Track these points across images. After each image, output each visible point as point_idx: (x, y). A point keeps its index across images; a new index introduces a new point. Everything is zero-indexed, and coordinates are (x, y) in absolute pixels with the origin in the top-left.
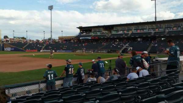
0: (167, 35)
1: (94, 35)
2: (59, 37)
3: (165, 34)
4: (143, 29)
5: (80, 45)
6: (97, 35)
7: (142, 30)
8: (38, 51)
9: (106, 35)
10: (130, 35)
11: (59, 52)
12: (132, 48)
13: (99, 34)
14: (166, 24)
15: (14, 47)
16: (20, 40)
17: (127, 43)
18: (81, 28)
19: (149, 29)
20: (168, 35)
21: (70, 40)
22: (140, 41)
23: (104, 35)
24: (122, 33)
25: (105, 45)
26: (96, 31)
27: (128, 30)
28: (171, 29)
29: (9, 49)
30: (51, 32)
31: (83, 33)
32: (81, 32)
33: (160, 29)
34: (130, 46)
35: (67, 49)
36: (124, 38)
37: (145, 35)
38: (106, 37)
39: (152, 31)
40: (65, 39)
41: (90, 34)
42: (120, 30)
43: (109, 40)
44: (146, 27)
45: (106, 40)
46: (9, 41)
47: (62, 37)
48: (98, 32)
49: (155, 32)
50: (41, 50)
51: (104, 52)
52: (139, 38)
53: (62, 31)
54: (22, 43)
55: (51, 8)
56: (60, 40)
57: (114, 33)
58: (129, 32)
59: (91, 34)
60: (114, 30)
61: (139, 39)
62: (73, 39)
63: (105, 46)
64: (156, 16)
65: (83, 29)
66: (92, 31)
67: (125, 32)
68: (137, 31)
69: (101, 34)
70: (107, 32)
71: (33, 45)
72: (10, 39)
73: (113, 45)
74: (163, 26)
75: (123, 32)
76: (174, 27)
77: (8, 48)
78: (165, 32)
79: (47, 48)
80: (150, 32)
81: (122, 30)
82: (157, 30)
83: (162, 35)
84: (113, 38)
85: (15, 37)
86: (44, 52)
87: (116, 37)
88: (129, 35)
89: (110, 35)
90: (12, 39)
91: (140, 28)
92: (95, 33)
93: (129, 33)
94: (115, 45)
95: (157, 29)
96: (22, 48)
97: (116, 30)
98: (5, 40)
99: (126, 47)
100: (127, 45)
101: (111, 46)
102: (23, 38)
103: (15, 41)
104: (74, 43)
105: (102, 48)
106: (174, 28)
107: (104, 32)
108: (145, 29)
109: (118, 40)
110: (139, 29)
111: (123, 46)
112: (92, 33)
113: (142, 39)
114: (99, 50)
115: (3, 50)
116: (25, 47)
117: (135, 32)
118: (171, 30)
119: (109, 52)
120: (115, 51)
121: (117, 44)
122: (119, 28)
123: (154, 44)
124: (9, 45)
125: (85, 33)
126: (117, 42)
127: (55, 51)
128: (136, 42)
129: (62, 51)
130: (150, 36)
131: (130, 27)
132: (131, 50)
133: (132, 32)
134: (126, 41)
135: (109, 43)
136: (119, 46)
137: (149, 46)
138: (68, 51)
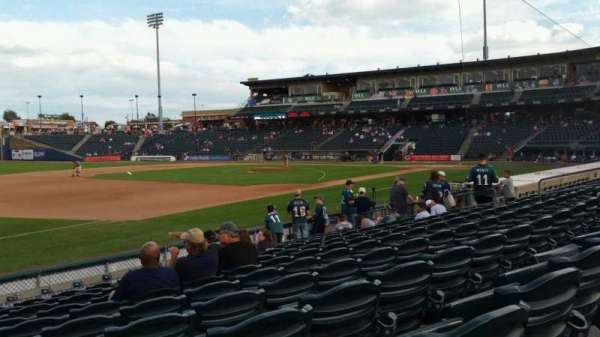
0: (519, 103)
1: (295, 104)
2: (184, 113)
3: (515, 99)
4: (447, 86)
5: (254, 138)
6: (306, 107)
7: (442, 89)
8: (123, 159)
9: (332, 105)
10: (409, 106)
11: (189, 161)
12: (414, 145)
13: (310, 103)
14: (518, 70)
15: (44, 146)
16: (59, 125)
17: (399, 130)
18: (253, 84)
20: (522, 103)
21: (222, 121)
22: (436, 123)
23: (328, 106)
24: (383, 98)
25: (329, 136)
26: (300, 93)
27: (401, 90)
28: (533, 85)
29: (29, 154)
30: (159, 97)
31: (259, 98)
32: (253, 98)
33: (499, 86)
34: (408, 137)
35: (216, 152)
36: (390, 114)
37: (452, 104)
38: (333, 113)
39: (475, 92)
40: (203, 119)
41: (284, 104)
42: (376, 88)
43: (344, 120)
44: (456, 77)
45: (333, 123)
46: (25, 129)
47: (195, 112)
48: (308, 95)
49: (483, 95)
50: (131, 154)
51: (332, 157)
52: (434, 112)
53: (194, 95)
54: (69, 133)
55: (156, 20)
56: (187, 124)
57: (358, 97)
58: (404, 94)
59: (286, 101)
60: (359, 88)
61: (435, 117)
62: (229, 118)
63: (330, 139)
64: (488, 44)
65: (260, 87)
66: (290, 94)
67: (391, 96)
68: (428, 92)
69: (320, 101)
70: (335, 94)
72: (27, 122)
73: (357, 134)
74: (506, 75)
75: (385, 95)
76: (541, 78)
77: (25, 151)
78: (512, 93)
79: (148, 148)
80: (468, 93)
81: (380, 90)
82: (489, 89)
83: (506, 104)
84: (355, 114)
85: (44, 116)
86: (144, 161)
87: (364, 111)
88: (405, 105)
89: (346, 103)
90: (34, 121)
91: (438, 83)
92: (300, 99)
93: (405, 97)
94: (362, 137)
95: (491, 86)
96: (70, 149)
97: (364, 88)
98: (11, 125)
99: (398, 140)
100: (399, 135)
101: (352, 141)
102: (66, 117)
103: (43, 127)
104: (236, 132)
105: (324, 147)
106: (542, 82)
107: (329, 94)
108: (454, 85)
109: (370, 121)
110: (432, 87)
111: (386, 139)
112: (290, 100)
113: (443, 117)
114: (316, 153)
115: (8, 157)
116: (79, 145)
117: (422, 93)
118: (533, 87)
119: (345, 159)
120: (362, 155)
121: (369, 134)
122: (375, 83)
123: (479, 131)
124: (28, 141)
125: (268, 101)
126: (368, 126)
127: (179, 158)
128: (427, 127)
129: (201, 158)
130: (467, 106)
131: (405, 79)
132: (410, 149)
133: (415, 94)
134: (396, 122)
135: (342, 130)
136: (375, 140)
137: (464, 137)
138: (219, 158)
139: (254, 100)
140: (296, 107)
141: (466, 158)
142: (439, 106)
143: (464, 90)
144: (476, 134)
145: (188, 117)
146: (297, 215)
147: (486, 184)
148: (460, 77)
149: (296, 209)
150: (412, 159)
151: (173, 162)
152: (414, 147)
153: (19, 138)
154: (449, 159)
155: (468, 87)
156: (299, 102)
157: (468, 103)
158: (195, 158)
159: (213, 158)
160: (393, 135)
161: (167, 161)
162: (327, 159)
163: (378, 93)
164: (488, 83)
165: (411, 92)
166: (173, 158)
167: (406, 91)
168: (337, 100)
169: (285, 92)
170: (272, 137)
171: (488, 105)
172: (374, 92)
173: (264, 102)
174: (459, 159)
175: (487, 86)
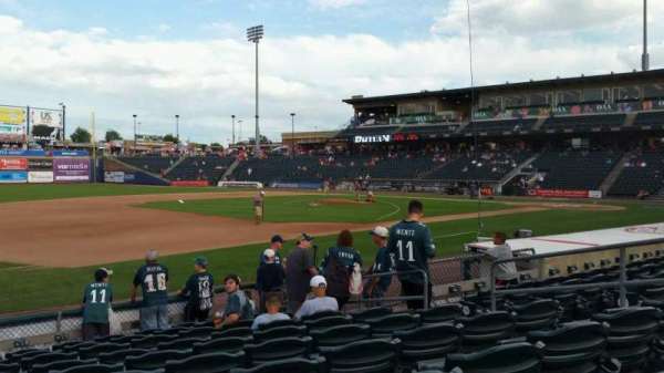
1: (402, 125)
2: (283, 135)
4: (592, 103)
5: (352, 164)
6: (415, 128)
7: (587, 107)
8: (211, 184)
9: (447, 126)
10: (542, 128)
11: (276, 188)
13: (424, 124)
15: (134, 168)
16: (155, 147)
17: (530, 157)
18: (357, 102)
19: (617, 101)
21: (322, 145)
22: (578, 150)
23: (442, 127)
24: (509, 118)
25: (442, 163)
26: (411, 112)
27: (535, 107)
29: (119, 177)
30: (257, 117)
31: (363, 119)
32: (357, 118)
33: (661, 103)
34: (538, 166)
36: (516, 136)
37: (598, 126)
38: (447, 135)
39: (628, 111)
40: (302, 142)
41: (391, 125)
42: (502, 106)
43: (461, 145)
44: (606, 94)
45: (448, 146)
46: (122, 151)
47: (293, 134)
48: (420, 115)
49: (639, 115)
50: (220, 179)
51: (437, 189)
52: (575, 135)
53: (293, 115)
54: (163, 154)
56: (285, 147)
57: (478, 117)
58: (537, 113)
59: (393, 122)
60: (481, 107)
61: (576, 142)
62: (328, 140)
63: (441, 166)
64: (649, 51)
65: (364, 106)
66: (398, 113)
67: (521, 116)
68: (568, 111)
69: (433, 122)
70: (451, 113)
71: (196, 163)
72: (126, 142)
73: (474, 162)
75: (513, 115)
77: (116, 173)
79: (239, 174)
80: (619, 112)
81: (508, 108)
82: (648, 107)
84: (474, 137)
85: (140, 137)
87: (485, 134)
88: (536, 128)
89: (463, 124)
90: (131, 142)
91: (582, 99)
92: (408, 119)
93: (539, 117)
94: (480, 165)
95: (650, 104)
96: (159, 172)
97: (489, 104)
98: (108, 145)
99: (524, 170)
100: (528, 164)
101: (466, 170)
102: (169, 138)
103: (137, 148)
105: (430, 176)
107: (443, 114)
108: (602, 103)
109: (493, 145)
110: (576, 104)
111: (509, 169)
112: (398, 120)
113: (586, 143)
114: (419, 183)
115: (101, 179)
116: (170, 168)
117: (561, 112)
119: (451, 191)
121: (488, 161)
122: (502, 100)
123: (631, 162)
124: (119, 162)
125: (373, 121)
126: (491, 151)
127: (266, 186)
128: (565, 154)
129: (289, 185)
130: (617, 129)
131: (541, 94)
132: (538, 182)
133: (551, 113)
134: (526, 147)
135: (459, 156)
136: (495, 169)
137: (612, 168)
138: (308, 186)
139: (358, 120)
140: (404, 129)
141: (610, 194)
142: (581, 127)
143: (614, 108)
144: (627, 165)
145: (289, 139)
146: (151, 289)
147: (411, 259)
148: (611, 93)
149: (149, 279)
150: (540, 195)
151: (260, 189)
152: (542, 179)
153: (112, 159)
154: (586, 196)
155: (619, 105)
156: (408, 123)
157: (618, 125)
158: (283, 185)
159: (303, 185)
160: (518, 163)
161: (255, 189)
162: (432, 191)
163: (504, 112)
164: (646, 99)
165: (546, 111)
166: (260, 185)
167: (541, 109)
168: (453, 121)
169: (393, 112)
170: (373, 163)
171: (644, 128)
172: (500, 110)
173: (368, 122)
174: (600, 196)
175: (645, 105)
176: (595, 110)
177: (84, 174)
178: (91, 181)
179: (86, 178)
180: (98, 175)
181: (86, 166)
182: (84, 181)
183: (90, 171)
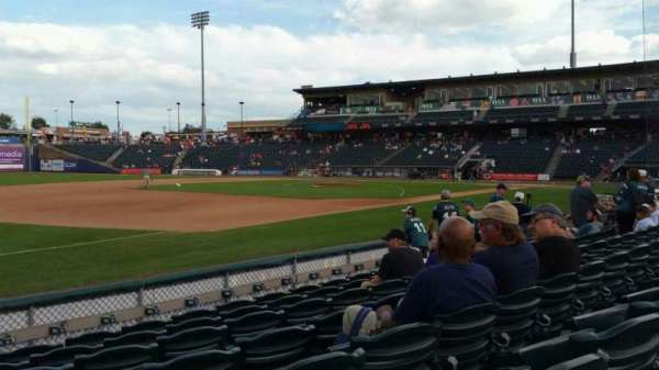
0: (614, 117)
1: (354, 115)
2: (229, 123)
3: (609, 112)
4: (529, 96)
5: (308, 152)
6: (366, 118)
7: (524, 100)
8: (163, 172)
9: (397, 117)
10: (486, 118)
11: (236, 175)
12: (493, 163)
13: (370, 114)
14: (611, 80)
15: (76, 157)
16: (93, 135)
17: (474, 145)
18: (306, 91)
19: (550, 95)
20: (618, 117)
21: (271, 134)
22: (519, 139)
23: (392, 117)
24: (455, 110)
25: (395, 150)
26: (361, 102)
27: (477, 99)
28: (629, 97)
29: (58, 165)
30: (203, 105)
31: (315, 108)
32: (307, 106)
33: (589, 97)
34: (485, 153)
35: (266, 166)
36: (463, 127)
37: (537, 117)
38: (399, 125)
39: (561, 103)
40: (249, 130)
41: (341, 115)
42: (447, 99)
43: (409, 134)
44: (540, 88)
45: (397, 136)
46: (55, 138)
47: (242, 123)
48: (369, 105)
49: (571, 107)
50: (172, 167)
51: (397, 174)
52: (515, 125)
53: (242, 103)
54: (103, 142)
55: (201, 20)
56: (232, 135)
57: (426, 108)
58: (479, 105)
59: (345, 112)
60: (426, 99)
61: (515, 132)
62: (280, 129)
63: (395, 154)
65: (313, 96)
66: (348, 103)
67: (464, 108)
68: (507, 104)
69: (382, 112)
70: (400, 105)
71: (142, 151)
72: (58, 129)
73: (425, 150)
75: (457, 107)
76: (638, 90)
77: (55, 161)
78: (605, 106)
79: (191, 161)
80: (553, 104)
81: (453, 101)
82: (577, 100)
83: (599, 118)
84: (423, 127)
85: (74, 124)
86: (187, 175)
87: (434, 124)
88: (481, 118)
89: (412, 114)
90: (65, 130)
91: (519, 93)
92: (359, 109)
93: (481, 109)
94: (431, 152)
95: (580, 98)
96: (105, 160)
97: (433, 97)
98: (39, 133)
99: (472, 157)
100: (475, 150)
101: (420, 157)
102: (99, 126)
103: (75, 136)
104: (286, 145)
105: (388, 163)
106: (639, 94)
107: (392, 105)
108: (535, 96)
109: (440, 135)
110: (513, 97)
111: (460, 155)
112: (348, 110)
113: (524, 132)
114: (379, 169)
115: (37, 168)
116: (114, 156)
117: (500, 105)
118: (629, 99)
119: (413, 176)
120: (434, 172)
121: (438, 149)
122: (446, 92)
123: (567, 149)
124: (57, 150)
125: (323, 111)
126: (439, 140)
127: (225, 173)
128: (506, 142)
129: (250, 172)
130: (554, 120)
131: (481, 88)
132: (490, 167)
133: (492, 105)
134: (469, 137)
135: (408, 144)
136: (447, 156)
137: (551, 155)
138: (271, 172)
139: (307, 110)
140: (356, 119)
141: (556, 177)
142: (523, 119)
143: (549, 101)
144: (565, 151)
145: (233, 128)
148: (542, 86)
150: (492, 178)
151: (218, 176)
152: (493, 165)
153: (48, 146)
154: (535, 180)
155: (553, 98)
156: (359, 113)
157: (554, 116)
158: (244, 172)
159: (264, 172)
160: (466, 151)
161: (212, 175)
162: (393, 177)
163: (449, 103)
164: (575, 94)
165: (486, 103)
166: (219, 172)
167: (482, 102)
168: (402, 111)
169: (343, 102)
170: (328, 151)
171: (578, 119)
172: (445, 103)
173: (320, 112)
174: (548, 179)
175: (575, 98)
176: (531, 102)
177: (17, 163)
178: (26, 169)
179: (21, 166)
180: (33, 164)
181: (20, 155)
182: (19, 170)
183: (24, 160)
